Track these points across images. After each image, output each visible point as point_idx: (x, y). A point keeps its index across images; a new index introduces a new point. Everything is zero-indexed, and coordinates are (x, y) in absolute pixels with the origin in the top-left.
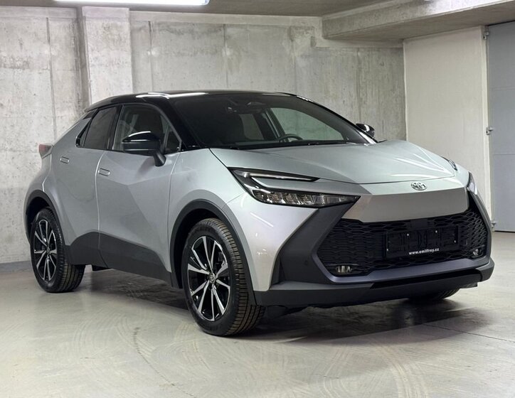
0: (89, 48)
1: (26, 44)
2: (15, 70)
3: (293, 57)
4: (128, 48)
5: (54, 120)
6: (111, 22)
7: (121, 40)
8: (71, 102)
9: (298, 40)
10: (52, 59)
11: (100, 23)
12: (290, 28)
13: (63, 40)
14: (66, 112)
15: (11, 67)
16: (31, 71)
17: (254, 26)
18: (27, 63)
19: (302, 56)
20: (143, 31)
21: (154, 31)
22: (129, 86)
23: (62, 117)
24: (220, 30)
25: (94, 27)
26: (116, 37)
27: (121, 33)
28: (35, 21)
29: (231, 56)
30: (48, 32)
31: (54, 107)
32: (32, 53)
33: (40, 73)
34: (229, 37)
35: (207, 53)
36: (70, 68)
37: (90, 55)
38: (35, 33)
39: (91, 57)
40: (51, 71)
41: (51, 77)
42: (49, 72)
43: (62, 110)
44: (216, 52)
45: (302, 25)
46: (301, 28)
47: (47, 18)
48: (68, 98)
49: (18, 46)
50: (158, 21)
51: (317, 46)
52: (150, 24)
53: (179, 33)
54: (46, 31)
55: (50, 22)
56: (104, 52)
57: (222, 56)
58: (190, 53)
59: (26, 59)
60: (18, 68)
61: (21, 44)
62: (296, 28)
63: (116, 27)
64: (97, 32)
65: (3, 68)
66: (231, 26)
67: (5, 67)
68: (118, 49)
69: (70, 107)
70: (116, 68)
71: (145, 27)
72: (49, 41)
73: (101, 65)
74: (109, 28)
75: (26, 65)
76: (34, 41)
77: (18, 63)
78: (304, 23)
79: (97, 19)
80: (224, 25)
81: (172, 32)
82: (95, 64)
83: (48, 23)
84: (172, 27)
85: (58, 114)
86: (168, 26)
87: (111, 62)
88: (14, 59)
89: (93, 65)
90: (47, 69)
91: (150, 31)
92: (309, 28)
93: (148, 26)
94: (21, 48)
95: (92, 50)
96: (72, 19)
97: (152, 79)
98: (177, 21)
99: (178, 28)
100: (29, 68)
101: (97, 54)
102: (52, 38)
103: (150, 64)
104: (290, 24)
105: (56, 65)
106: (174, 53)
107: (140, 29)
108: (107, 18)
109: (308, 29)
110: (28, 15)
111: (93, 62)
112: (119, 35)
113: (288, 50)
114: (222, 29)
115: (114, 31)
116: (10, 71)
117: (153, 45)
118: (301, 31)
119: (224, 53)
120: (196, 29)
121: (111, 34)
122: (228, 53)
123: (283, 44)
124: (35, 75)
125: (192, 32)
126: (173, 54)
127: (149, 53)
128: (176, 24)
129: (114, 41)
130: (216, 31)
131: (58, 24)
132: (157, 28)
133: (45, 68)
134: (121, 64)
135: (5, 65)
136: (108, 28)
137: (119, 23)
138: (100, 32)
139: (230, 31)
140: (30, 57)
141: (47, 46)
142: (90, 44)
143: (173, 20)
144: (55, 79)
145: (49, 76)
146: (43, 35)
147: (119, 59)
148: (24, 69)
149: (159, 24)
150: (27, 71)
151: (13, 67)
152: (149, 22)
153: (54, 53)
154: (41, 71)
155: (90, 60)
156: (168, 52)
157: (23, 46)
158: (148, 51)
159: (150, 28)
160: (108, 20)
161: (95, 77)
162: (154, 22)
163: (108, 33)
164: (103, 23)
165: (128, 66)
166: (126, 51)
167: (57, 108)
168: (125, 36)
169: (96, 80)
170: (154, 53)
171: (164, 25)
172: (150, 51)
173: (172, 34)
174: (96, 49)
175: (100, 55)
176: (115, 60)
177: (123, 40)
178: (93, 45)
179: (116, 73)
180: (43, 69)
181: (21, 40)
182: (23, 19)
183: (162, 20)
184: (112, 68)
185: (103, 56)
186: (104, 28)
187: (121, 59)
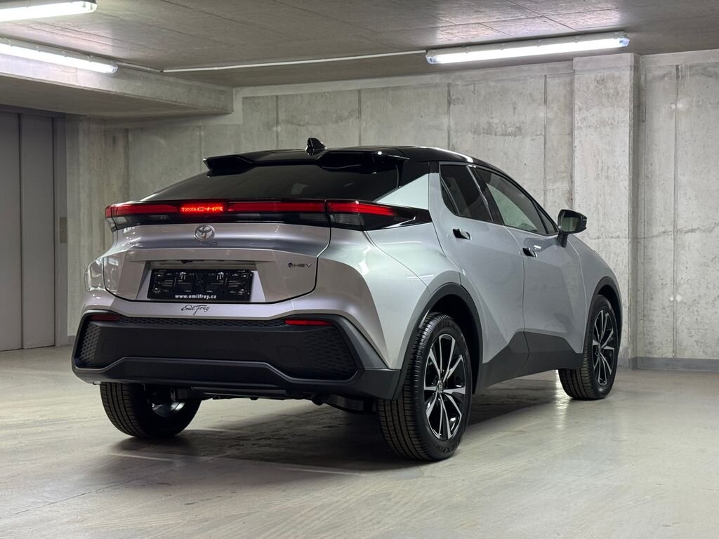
0: (576, 106)
1: (520, 108)
2: (506, 138)
4: (627, 103)
5: (545, 194)
6: (606, 73)
7: (617, 94)
8: (565, 172)
10: (548, 122)
11: (593, 75)
13: (562, 100)
14: (558, 184)
15: (502, 135)
16: (523, 138)
18: (519, 129)
20: (666, 79)
21: (682, 77)
22: (624, 151)
23: (553, 190)
25: (584, 82)
26: (612, 91)
27: (618, 86)
28: (531, 80)
30: (546, 92)
31: (545, 178)
32: (526, 117)
33: (533, 140)
37: (577, 116)
38: (530, 94)
40: (545, 136)
41: (545, 143)
42: (542, 138)
43: (555, 181)
47: (546, 76)
48: (563, 167)
49: (511, 110)
50: (689, 64)
52: (677, 69)
54: (543, 91)
55: (548, 79)
56: (595, 110)
59: (518, 125)
60: (510, 135)
61: (515, 108)
63: (613, 78)
64: (588, 87)
65: (493, 136)
67: (496, 135)
68: (613, 106)
69: (564, 177)
70: (608, 128)
71: (671, 73)
72: (545, 101)
73: (590, 127)
74: (603, 80)
75: (519, 131)
76: (529, 104)
77: (510, 130)
79: (590, 71)
81: (710, 76)
82: (582, 126)
83: (546, 81)
84: (710, 69)
85: (550, 186)
86: (704, 69)
87: (603, 123)
88: (505, 125)
89: (580, 128)
90: (541, 134)
91: (678, 77)
93: (674, 71)
94: (514, 113)
95: (580, 109)
97: (676, 139)
100: (521, 135)
101: (586, 114)
102: (549, 98)
103: (673, 121)
105: (552, 130)
106: (710, 103)
107: (664, 76)
108: (602, 68)
110: (524, 74)
111: (580, 124)
112: (616, 88)
115: (610, 84)
116: (501, 139)
117: (680, 96)
121: (605, 87)
124: (528, 139)
126: (710, 106)
127: (673, 106)
128: (717, 65)
129: (608, 95)
131: (557, 81)
132: (688, 73)
133: (539, 133)
134: (616, 123)
135: (495, 132)
136: (602, 82)
137: (617, 74)
138: (592, 87)
140: (523, 122)
141: (543, 108)
143: (712, 60)
144: (549, 145)
145: (543, 142)
146: (539, 96)
147: (613, 119)
148: (515, 136)
149: (691, 67)
150: (519, 138)
151: (505, 134)
152: (677, 66)
153: (550, 115)
154: (533, 138)
155: (576, 122)
156: (701, 103)
157: (517, 110)
158: (672, 104)
159: (678, 73)
160: (602, 71)
161: (580, 142)
162: (684, 66)
163: (602, 86)
164: (596, 76)
165: (625, 127)
166: (623, 107)
167: (550, 180)
168: (624, 89)
169: (582, 145)
170: (680, 106)
171: (698, 68)
172: (676, 104)
173: (710, 79)
174: (584, 107)
175: (588, 115)
176: (607, 120)
177: (620, 94)
178: (582, 103)
179: (608, 135)
180: (537, 135)
181: (514, 104)
182: (519, 80)
183: (695, 62)
184: (603, 130)
185: (593, 116)
186: (597, 82)
187: (616, 118)
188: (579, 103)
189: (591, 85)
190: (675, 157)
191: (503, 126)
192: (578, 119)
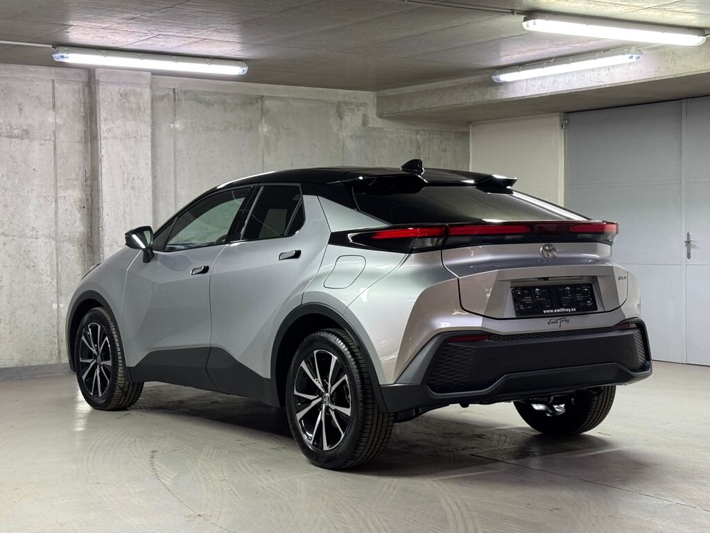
0: (102, 117)
1: (27, 110)
2: (13, 140)
3: (341, 137)
4: (148, 119)
5: (56, 201)
6: (129, 88)
7: (140, 109)
8: (76, 180)
9: (347, 118)
10: (57, 128)
11: (116, 88)
12: (339, 103)
13: (71, 107)
14: (70, 192)
15: (8, 136)
16: (31, 141)
17: (297, 99)
18: (27, 132)
19: (351, 137)
20: (165, 100)
21: (179, 100)
22: (147, 164)
23: (65, 197)
24: (257, 102)
25: (108, 94)
26: (134, 106)
27: (140, 102)
28: (38, 83)
29: (268, 132)
30: (54, 97)
31: (56, 185)
32: (33, 120)
33: (42, 144)
34: (268, 111)
35: (241, 128)
36: (78, 139)
37: (102, 126)
38: (38, 97)
39: (103, 127)
40: (55, 142)
41: (55, 149)
42: (52, 144)
43: (66, 188)
44: (251, 128)
45: (353, 100)
46: (351, 103)
47: (53, 80)
48: (73, 175)
49: (17, 110)
50: (184, 89)
51: (370, 125)
52: (174, 92)
53: (209, 104)
54: (51, 95)
55: (56, 85)
56: (119, 122)
57: (257, 132)
58: (221, 128)
59: (25, 128)
60: (16, 137)
61: (21, 110)
62: (346, 104)
63: (135, 94)
64: (112, 99)
66: (271, 98)
68: (135, 120)
69: (75, 185)
70: (132, 140)
71: (168, 94)
72: (54, 107)
73: (115, 138)
74: (126, 94)
75: (26, 134)
76: (36, 107)
77: (16, 132)
78: (355, 98)
79: (113, 83)
80: (262, 96)
81: (200, 102)
82: (108, 136)
83: (53, 86)
84: (200, 96)
85: (61, 193)
86: (196, 95)
87: (127, 135)
88: (11, 127)
89: (106, 138)
90: (50, 139)
91: (175, 99)
92: (361, 105)
93: (172, 94)
94: (21, 114)
95: (106, 120)
96: (83, 82)
97: (175, 155)
98: (206, 90)
99: (207, 98)
100: (28, 137)
101: (111, 125)
102: (58, 104)
103: (172, 139)
104: (340, 99)
105: (62, 136)
106: (202, 127)
107: (163, 97)
108: (125, 83)
109: (359, 105)
110: (31, 75)
111: (105, 135)
112: (138, 103)
113: (335, 129)
114: (259, 101)
115: (132, 99)
116: (6, 140)
117: (177, 117)
118: (352, 107)
119: (260, 129)
120: (229, 100)
121: (129, 102)
122: (265, 130)
123: (331, 121)
124: (36, 144)
125: (223, 103)
126: (201, 129)
127: (172, 126)
128: (205, 93)
129: (131, 110)
130: (251, 104)
131: (65, 87)
132: (183, 97)
133: (48, 138)
134: (139, 137)
136: (125, 95)
137: (138, 90)
138: (116, 99)
139: (268, 103)
140: (30, 125)
141: (51, 113)
142: (103, 113)
143: (202, 89)
144: (58, 152)
145: (53, 148)
146: (47, 100)
147: (137, 132)
148: (22, 139)
149: (185, 92)
150: (26, 141)
151: (10, 136)
152: (174, 89)
153: (59, 121)
154: (42, 142)
155: (102, 132)
156: (194, 125)
157: (23, 112)
158: (171, 123)
159: (175, 96)
160: (125, 85)
161: (107, 152)
162: (179, 90)
163: (125, 100)
164: (120, 89)
165: (147, 141)
166: (145, 123)
167: (60, 187)
168: (145, 105)
169: (109, 155)
170: (177, 126)
171: (191, 94)
172: (174, 124)
173: (200, 105)
174: (110, 118)
175: (114, 126)
176: (131, 133)
177: (142, 110)
178: (106, 114)
179: (132, 148)
180: (46, 140)
181: (20, 104)
182: (24, 80)
183: (189, 88)
184: (127, 141)
185: (118, 127)
186: (121, 95)
187: (139, 132)
188: (104, 114)
189: (115, 98)
190: (175, 171)
191: (8, 127)
192: (105, 129)
